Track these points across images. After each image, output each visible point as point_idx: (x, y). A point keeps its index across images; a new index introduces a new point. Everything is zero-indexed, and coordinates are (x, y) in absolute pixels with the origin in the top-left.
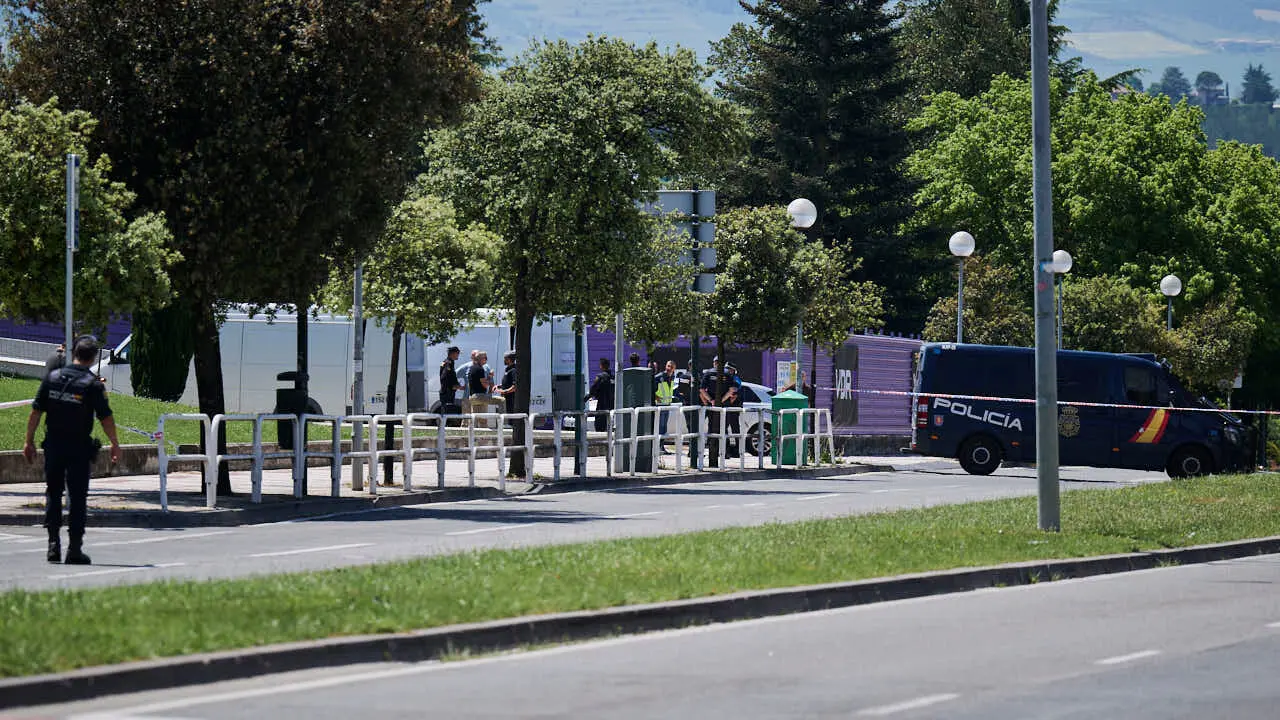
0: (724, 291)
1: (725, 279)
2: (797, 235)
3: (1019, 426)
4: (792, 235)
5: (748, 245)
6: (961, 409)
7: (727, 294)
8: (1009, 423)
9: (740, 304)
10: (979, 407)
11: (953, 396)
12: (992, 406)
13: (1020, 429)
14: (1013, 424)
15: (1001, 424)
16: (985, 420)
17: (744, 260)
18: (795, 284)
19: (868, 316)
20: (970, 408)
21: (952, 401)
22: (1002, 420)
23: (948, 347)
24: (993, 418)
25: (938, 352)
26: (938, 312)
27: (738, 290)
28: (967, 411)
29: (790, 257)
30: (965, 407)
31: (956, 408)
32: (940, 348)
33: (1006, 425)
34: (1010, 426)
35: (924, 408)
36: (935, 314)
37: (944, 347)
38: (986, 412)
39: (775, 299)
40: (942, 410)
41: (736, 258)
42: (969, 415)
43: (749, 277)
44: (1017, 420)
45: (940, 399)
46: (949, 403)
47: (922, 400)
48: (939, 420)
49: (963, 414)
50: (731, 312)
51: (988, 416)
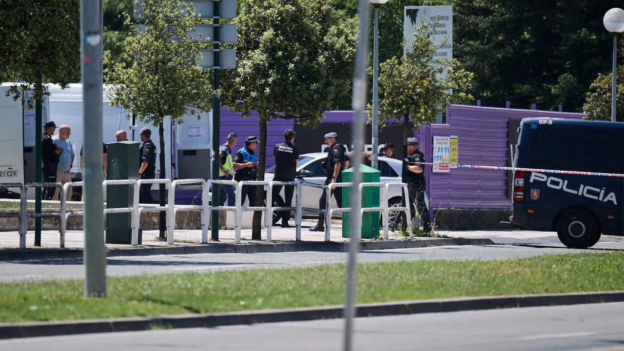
0: (256, 67)
1: (259, 56)
2: (334, 11)
3: (614, 200)
4: (328, 11)
5: (282, 21)
6: (557, 184)
7: (259, 71)
8: (604, 197)
9: (270, 80)
10: (574, 183)
11: (549, 171)
12: (587, 181)
13: (615, 203)
14: (608, 198)
15: (596, 198)
16: (580, 194)
17: (276, 35)
18: (328, 59)
19: (459, 91)
20: (566, 182)
21: (549, 175)
22: (598, 194)
23: (545, 122)
24: (589, 192)
25: (534, 127)
26: (597, 87)
27: (271, 66)
28: (563, 185)
29: (324, 32)
30: (560, 181)
31: (553, 182)
32: (537, 123)
33: (601, 199)
34: (605, 200)
35: (521, 182)
36: (594, 90)
37: (540, 122)
38: (582, 186)
39: (307, 74)
40: (538, 184)
41: (269, 34)
42: (565, 189)
43: (280, 53)
44: (612, 194)
45: (536, 174)
46: (545, 177)
47: (519, 174)
48: (535, 194)
49: (558, 188)
50: (263, 87)
51: (583, 190)
